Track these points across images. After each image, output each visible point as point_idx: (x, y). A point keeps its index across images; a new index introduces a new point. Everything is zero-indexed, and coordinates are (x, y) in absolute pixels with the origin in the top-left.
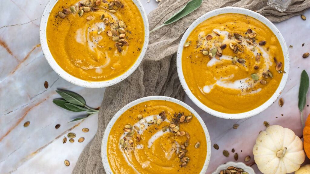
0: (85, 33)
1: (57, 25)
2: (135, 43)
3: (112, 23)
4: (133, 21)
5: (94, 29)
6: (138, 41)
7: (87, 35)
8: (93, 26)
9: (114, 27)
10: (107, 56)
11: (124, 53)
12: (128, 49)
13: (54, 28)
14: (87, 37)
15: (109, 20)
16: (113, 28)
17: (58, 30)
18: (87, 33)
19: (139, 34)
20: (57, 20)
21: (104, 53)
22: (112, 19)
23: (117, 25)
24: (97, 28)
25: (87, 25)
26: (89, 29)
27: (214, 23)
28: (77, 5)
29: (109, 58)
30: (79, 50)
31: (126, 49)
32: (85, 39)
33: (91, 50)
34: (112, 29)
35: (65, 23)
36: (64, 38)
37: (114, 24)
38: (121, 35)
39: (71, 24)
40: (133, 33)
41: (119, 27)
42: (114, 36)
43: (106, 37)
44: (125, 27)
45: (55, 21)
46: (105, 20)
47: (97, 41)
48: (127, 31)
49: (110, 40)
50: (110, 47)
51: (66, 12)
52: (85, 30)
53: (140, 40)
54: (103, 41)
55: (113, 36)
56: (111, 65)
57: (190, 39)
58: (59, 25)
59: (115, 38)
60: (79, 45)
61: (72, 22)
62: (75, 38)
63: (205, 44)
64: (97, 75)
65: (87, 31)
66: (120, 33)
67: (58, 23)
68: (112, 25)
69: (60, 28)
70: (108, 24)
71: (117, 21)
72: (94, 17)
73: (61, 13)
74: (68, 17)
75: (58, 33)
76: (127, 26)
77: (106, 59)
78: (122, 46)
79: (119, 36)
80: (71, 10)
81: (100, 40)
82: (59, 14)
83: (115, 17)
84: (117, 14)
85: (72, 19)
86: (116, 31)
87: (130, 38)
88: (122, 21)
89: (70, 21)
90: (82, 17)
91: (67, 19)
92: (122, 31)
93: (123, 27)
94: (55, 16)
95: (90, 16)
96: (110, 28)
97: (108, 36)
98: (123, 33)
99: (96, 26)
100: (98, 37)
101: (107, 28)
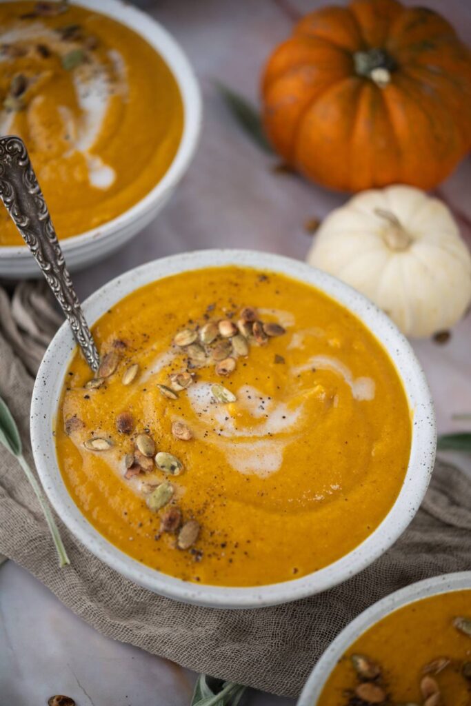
0: (240, 446)
1: (230, 548)
2: (245, 291)
3: (185, 365)
4: (171, 305)
5: (221, 416)
6: (236, 285)
7: (249, 438)
8: (208, 422)
9: (201, 357)
10: (305, 368)
11: (284, 320)
12: (267, 307)
13: (244, 556)
14: (255, 438)
15: (175, 372)
17: (249, 542)
18: (241, 439)
19: (212, 284)
20: (211, 550)
21: (299, 376)
22: (173, 366)
23: (191, 351)
24: (213, 406)
25: (212, 440)
26: (224, 433)
28: (138, 485)
29: (311, 360)
30: (308, 458)
31: (271, 313)
32: (260, 444)
33: (298, 419)
34: (210, 362)
35: (219, 520)
36: (276, 517)
37: (189, 359)
38: (225, 330)
39: (216, 495)
40: (209, 300)
41: (197, 343)
42: (231, 352)
43: (243, 377)
44: (195, 325)
45: (214, 560)
46: (179, 384)
47: (260, 403)
48: (207, 317)
49: (248, 364)
50: (273, 360)
52: (231, 446)
53: (233, 278)
54: (257, 382)
55: (235, 355)
56: (333, 352)
58: (228, 540)
59: (239, 348)
61: (212, 493)
62: (266, 475)
64: (379, 393)
65: (233, 440)
66: (219, 337)
67: (223, 546)
68: (194, 363)
69: (239, 534)
70: (193, 374)
71: (174, 352)
72: (173, 417)
73: (180, 538)
74: (194, 510)
75: (262, 539)
76: (191, 322)
77: (319, 368)
78: (261, 324)
79: (230, 339)
80: (166, 504)
81: (254, 392)
82: (188, 546)
83: (160, 361)
84: (147, 356)
85: (199, 494)
86: (212, 350)
87: (229, 307)
88: (174, 336)
89: (207, 501)
90: (185, 462)
91: (202, 512)
92: (208, 332)
93: (195, 333)
94: (197, 560)
95: (173, 431)
96: (204, 367)
97: (236, 369)
98: (218, 328)
99: (205, 411)
100: (249, 400)
101: (209, 377)
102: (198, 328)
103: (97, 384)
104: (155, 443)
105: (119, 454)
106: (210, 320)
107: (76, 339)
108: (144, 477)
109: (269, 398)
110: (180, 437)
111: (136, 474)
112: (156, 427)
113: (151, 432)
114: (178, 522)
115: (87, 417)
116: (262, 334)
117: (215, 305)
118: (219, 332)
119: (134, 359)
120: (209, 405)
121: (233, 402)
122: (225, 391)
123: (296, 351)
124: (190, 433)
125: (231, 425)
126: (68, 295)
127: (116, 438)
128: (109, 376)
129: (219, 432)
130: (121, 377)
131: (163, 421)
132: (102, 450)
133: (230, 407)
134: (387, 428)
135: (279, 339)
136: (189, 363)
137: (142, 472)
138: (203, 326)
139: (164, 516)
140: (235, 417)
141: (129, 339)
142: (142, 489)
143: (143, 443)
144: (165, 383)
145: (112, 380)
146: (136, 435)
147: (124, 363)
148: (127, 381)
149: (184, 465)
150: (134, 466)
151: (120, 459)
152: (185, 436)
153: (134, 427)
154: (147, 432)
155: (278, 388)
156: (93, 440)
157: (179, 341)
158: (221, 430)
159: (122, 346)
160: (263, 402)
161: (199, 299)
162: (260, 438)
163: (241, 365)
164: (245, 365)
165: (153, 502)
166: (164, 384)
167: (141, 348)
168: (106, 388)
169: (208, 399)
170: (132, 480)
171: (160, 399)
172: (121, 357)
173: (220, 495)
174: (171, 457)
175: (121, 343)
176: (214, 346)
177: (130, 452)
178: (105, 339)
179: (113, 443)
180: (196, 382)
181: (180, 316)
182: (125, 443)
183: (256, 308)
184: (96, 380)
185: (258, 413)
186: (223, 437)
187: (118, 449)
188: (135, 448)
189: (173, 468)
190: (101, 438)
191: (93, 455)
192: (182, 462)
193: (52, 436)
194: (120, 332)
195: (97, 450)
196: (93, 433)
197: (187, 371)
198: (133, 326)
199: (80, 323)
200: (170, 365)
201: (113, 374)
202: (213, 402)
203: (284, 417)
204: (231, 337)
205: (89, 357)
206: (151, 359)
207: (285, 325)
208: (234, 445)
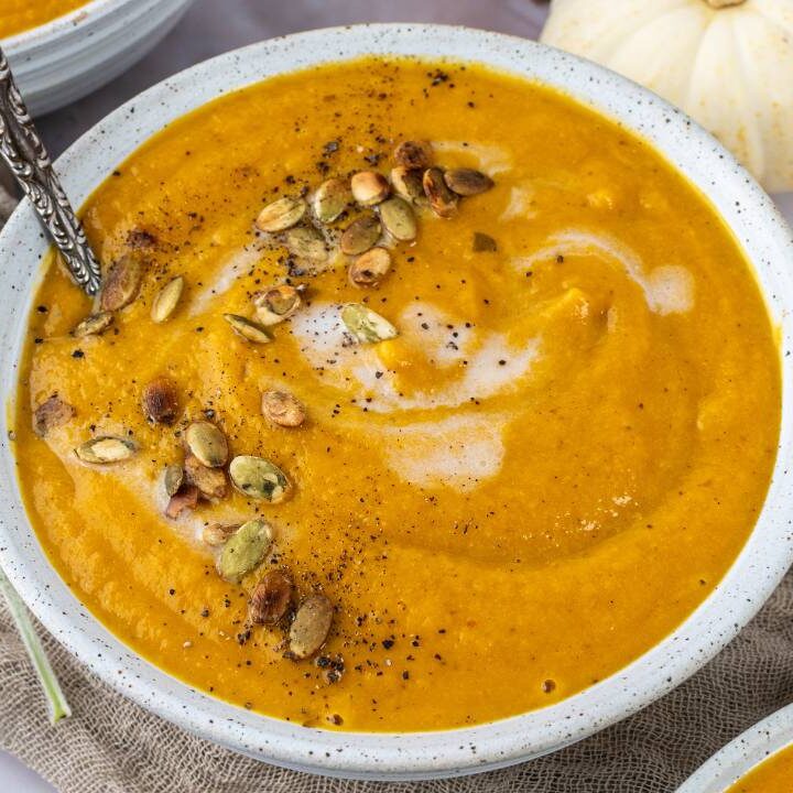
0: (411, 429)
1: (403, 648)
2: (402, 107)
3: (283, 270)
4: (247, 150)
5: (367, 371)
6: (383, 96)
8: (341, 385)
9: (316, 250)
10: (542, 255)
11: (490, 159)
12: (451, 138)
13: (435, 664)
14: (443, 412)
15: (263, 287)
17: (442, 632)
18: (412, 416)
19: (330, 98)
20: (363, 655)
21: (529, 274)
22: (257, 276)
23: (294, 241)
24: (349, 352)
25: (349, 423)
26: (375, 407)
29: (551, 238)
30: (561, 444)
31: (461, 149)
32: (455, 423)
33: (532, 364)
34: (335, 259)
36: (499, 575)
37: (292, 256)
38: (365, 191)
39: (366, 538)
40: (327, 133)
41: (306, 224)
42: (381, 235)
43: (408, 286)
44: (300, 186)
45: (370, 674)
46: (272, 310)
48: (324, 168)
49: (418, 257)
50: (471, 244)
52: (391, 431)
53: (375, 83)
54: (439, 293)
55: (388, 241)
56: (602, 220)
58: (396, 631)
59: (396, 225)
60: (517, 452)
61: (355, 534)
62: (471, 487)
64: (705, 299)
65: (396, 418)
66: (353, 206)
67: (388, 644)
68: (302, 266)
69: (421, 616)
70: (301, 287)
71: (258, 247)
72: (263, 381)
73: (292, 634)
74: (320, 573)
75: (471, 624)
76: (290, 180)
78: (440, 172)
79: (376, 210)
80: (258, 564)
81: (433, 314)
82: (309, 651)
83: (229, 266)
84: (201, 258)
85: (328, 538)
86: (339, 234)
87: (371, 144)
88: (257, 213)
89: (346, 552)
90: (293, 473)
91: (337, 576)
92: (328, 199)
93: (301, 202)
94: (333, 679)
95: (265, 410)
96: (325, 271)
97: (392, 270)
98: (350, 189)
99: (332, 362)
100: (424, 333)
101: (336, 292)
102: (307, 192)
103: (97, 326)
104: (227, 438)
105: (151, 467)
106: (332, 174)
107: (47, 235)
108: (208, 513)
109: (468, 325)
110: (281, 420)
111: (189, 507)
112: (229, 404)
113: (218, 416)
114: (286, 600)
115: (80, 395)
116: (444, 192)
117: (340, 140)
118: (353, 197)
119: (174, 267)
120: (340, 349)
121: (390, 339)
122: (372, 316)
123: (518, 223)
124: (301, 410)
125: (389, 387)
126: (23, 142)
127: (144, 434)
128: (122, 308)
129: (363, 404)
130: (149, 306)
131: (241, 389)
132: (115, 462)
133: (384, 348)
134: (727, 369)
135: (482, 200)
136: (291, 264)
137: (203, 502)
138: (318, 186)
139: (255, 589)
140: (396, 369)
141: (162, 226)
142: (204, 537)
143: (202, 439)
144: (243, 312)
145: (130, 313)
146: (187, 424)
147: (152, 278)
148: (162, 313)
149: (292, 479)
150: (184, 490)
151: (153, 476)
152: (291, 417)
153: (179, 409)
154: (209, 416)
155: (487, 302)
156: (94, 442)
157: (266, 222)
158: (369, 400)
159: (148, 241)
160: (455, 335)
161: (305, 133)
162: (453, 411)
163: (402, 261)
164: (411, 260)
165: (229, 564)
166: (239, 314)
167: (187, 243)
168: (117, 332)
169: (336, 337)
170: (182, 521)
171: (234, 345)
172: (146, 266)
173: (373, 538)
174: (263, 464)
175: (145, 236)
176: (343, 225)
177: (175, 460)
178: (110, 230)
179: (137, 444)
180: (309, 304)
181: (266, 171)
182: (164, 443)
183: (428, 142)
184: (96, 317)
185: (446, 357)
186: (374, 414)
187: (149, 457)
188: (185, 453)
189: (269, 487)
190: (110, 438)
191: (97, 474)
192: (288, 474)
193: (7, 442)
194: (142, 213)
195: (104, 463)
196: (93, 428)
197: (288, 281)
198: (167, 200)
199: (55, 201)
200: (251, 274)
201: (131, 301)
202: (349, 343)
203: (502, 363)
204: (377, 204)
205: (78, 270)
206: (211, 264)
207: (491, 172)
208: (397, 429)
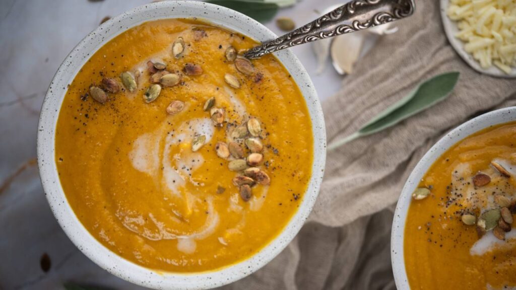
0: (157, 146)
1: (84, 120)
2: (286, 180)
3: (232, 122)
4: (284, 122)
5: (183, 137)
6: (293, 175)
7: (162, 153)
8: (181, 128)
9: (235, 134)
10: (211, 207)
11: (256, 203)
12: (268, 194)
13: (77, 128)
14: (162, 158)
15: (227, 113)
16: (233, 136)
17: (85, 133)
18: (162, 147)
19: (298, 157)
20: (86, 107)
21: (205, 201)
22: (232, 113)
23: (242, 128)
24: (193, 134)
25: (164, 127)
26: (169, 137)
27: (495, 143)
28: (142, 69)
29: (217, 213)
30: (139, 190)
31: (262, 195)
32: (157, 160)
33: (170, 191)
34: (230, 139)
35: (104, 116)
36: (100, 156)
37: (236, 126)
38: (253, 157)
39: (123, 120)
41: (248, 135)
42: (234, 157)
43: (211, 160)
44: (264, 137)
45: (79, 108)
46: (215, 113)
47: (188, 167)
48: (269, 147)
49: (222, 167)
50: (221, 185)
51: (109, 87)
52: (158, 139)
53: (301, 173)
54: (205, 169)
55: (231, 159)
56: (220, 232)
57: (430, 180)
58: (90, 120)
59: (236, 163)
60: (140, 175)
61: (125, 117)
62: (131, 157)
63: (469, 196)
64: (178, 255)
65: (163, 142)
66: (250, 152)
67: (86, 116)
68: (231, 128)
69: (92, 129)
70: (222, 125)
71: (245, 116)
72: (189, 104)
73: (97, 88)
74: (115, 102)
75: (85, 142)
76: (268, 134)
77: (208, 218)
78: (252, 184)
79: (245, 159)
80: (124, 84)
81: (197, 165)
82: (91, 92)
83: (240, 105)
84: (246, 96)
85: (126, 108)
86: (239, 143)
87: (273, 165)
88: (258, 119)
89: (119, 112)
90: (152, 104)
91: (113, 107)
92: (255, 144)
93: (257, 135)
94: (81, 96)
95: (177, 101)
96: (226, 135)
97: (218, 157)
98: (257, 152)
99: (190, 128)
100: (192, 159)
101: (217, 136)
102: (260, 138)
103: (228, 56)
104: (172, 87)
105: (167, 60)
106: (265, 149)
108: (146, 74)
109: (190, 175)
111: (149, 69)
112: (184, 90)
113: (180, 86)
115: (203, 44)
116: (241, 182)
117: (278, 155)
118: (254, 152)
119: (245, 86)
120: (195, 131)
121: (191, 148)
124: (172, 113)
125: (175, 143)
127: (182, 61)
128: (235, 65)
129: (171, 133)
130: (232, 74)
131: (187, 96)
132: (173, 49)
133: (189, 145)
136: (232, 125)
137: (151, 74)
138: (262, 142)
141: (261, 86)
142: (138, 70)
143: (174, 78)
145: (232, 67)
146: (181, 75)
147: (243, 78)
148: (228, 78)
149: (149, 103)
150: (155, 69)
152: (170, 109)
153: (188, 75)
154: (181, 83)
156: (183, 45)
157: (252, 121)
158: (172, 135)
159: (257, 80)
160: (188, 170)
161: (285, 144)
162: (161, 160)
163: (221, 161)
164: (221, 164)
166: (217, 102)
168: (225, 62)
169: (200, 131)
170: (146, 65)
173: (122, 122)
174: (156, 96)
175: (259, 79)
176: (243, 146)
177: (169, 68)
179: (178, 58)
180: (215, 126)
181: (274, 127)
182: (177, 67)
183: (268, 185)
185: (180, 164)
186: (166, 135)
187: (172, 61)
188: (171, 72)
189: (148, 95)
190: (183, 50)
191: (170, 42)
192: (151, 102)
193: (193, 17)
194: (269, 80)
195: (174, 46)
196: (189, 45)
197: (225, 122)
198: (272, 90)
200: (234, 111)
201: (237, 68)
202: (196, 135)
203: (174, 181)
204: (247, 160)
206: (242, 98)
207: (250, 202)
208: (159, 141)
